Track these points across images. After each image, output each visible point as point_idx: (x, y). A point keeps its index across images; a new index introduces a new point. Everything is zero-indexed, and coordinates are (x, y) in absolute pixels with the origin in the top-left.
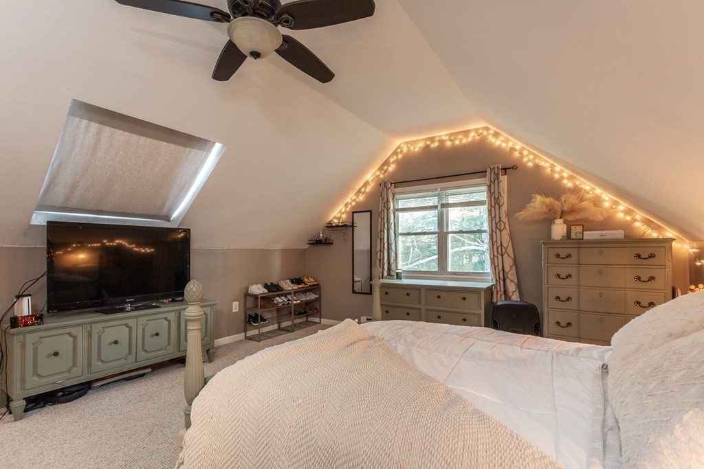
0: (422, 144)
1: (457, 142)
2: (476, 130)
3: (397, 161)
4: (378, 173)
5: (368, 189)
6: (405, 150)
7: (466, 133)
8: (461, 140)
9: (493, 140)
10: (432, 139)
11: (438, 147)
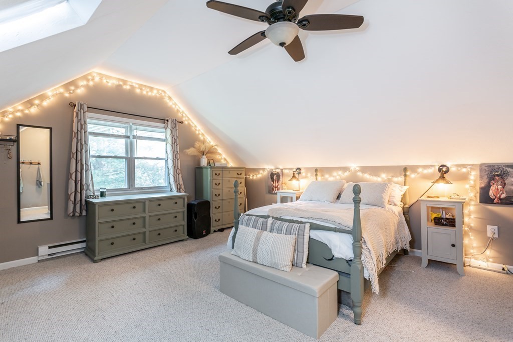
0: (116, 82)
1: (144, 93)
2: (158, 90)
3: (87, 87)
4: (62, 90)
5: (46, 103)
6: (97, 79)
7: (152, 89)
8: (147, 92)
9: (168, 101)
10: (125, 82)
11: (129, 89)
